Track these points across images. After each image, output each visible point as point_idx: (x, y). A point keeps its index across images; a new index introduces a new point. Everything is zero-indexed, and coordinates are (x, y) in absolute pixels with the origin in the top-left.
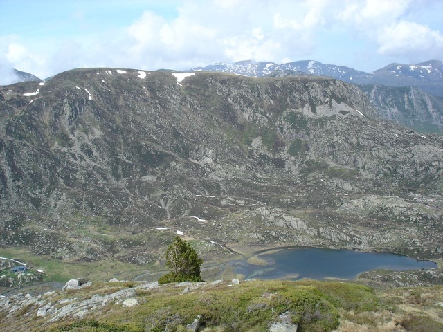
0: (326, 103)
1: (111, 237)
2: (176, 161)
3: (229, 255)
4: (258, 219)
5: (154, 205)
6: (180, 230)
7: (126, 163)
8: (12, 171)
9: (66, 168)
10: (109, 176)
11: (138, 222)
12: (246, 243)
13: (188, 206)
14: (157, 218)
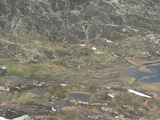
1: (50, 49)
3: (126, 65)
4: (148, 42)
5: (78, 30)
6: (94, 47)
10: (50, 9)
11: (67, 40)
12: (138, 57)
13: (100, 31)
14: (80, 38)
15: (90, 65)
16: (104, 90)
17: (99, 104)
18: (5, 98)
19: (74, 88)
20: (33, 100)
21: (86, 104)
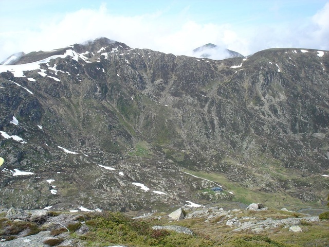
1: (285, 177)
5: (322, 157)
7: (302, 122)
8: (219, 120)
9: (257, 122)
10: (288, 130)
11: (307, 168)
14: (323, 167)
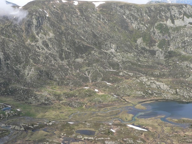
0: (181, 18)
1: (59, 92)
2: (95, 51)
3: (124, 103)
4: (141, 83)
5: (82, 75)
6: (97, 89)
7: (67, 52)
8: (4, 55)
9: (34, 54)
10: (58, 58)
11: (73, 84)
12: (134, 97)
13: (101, 76)
14: (84, 82)
15: (94, 105)
16: (107, 126)
17: (103, 138)
18: (20, 136)
19: (80, 125)
20: (45, 138)
21: (91, 139)
